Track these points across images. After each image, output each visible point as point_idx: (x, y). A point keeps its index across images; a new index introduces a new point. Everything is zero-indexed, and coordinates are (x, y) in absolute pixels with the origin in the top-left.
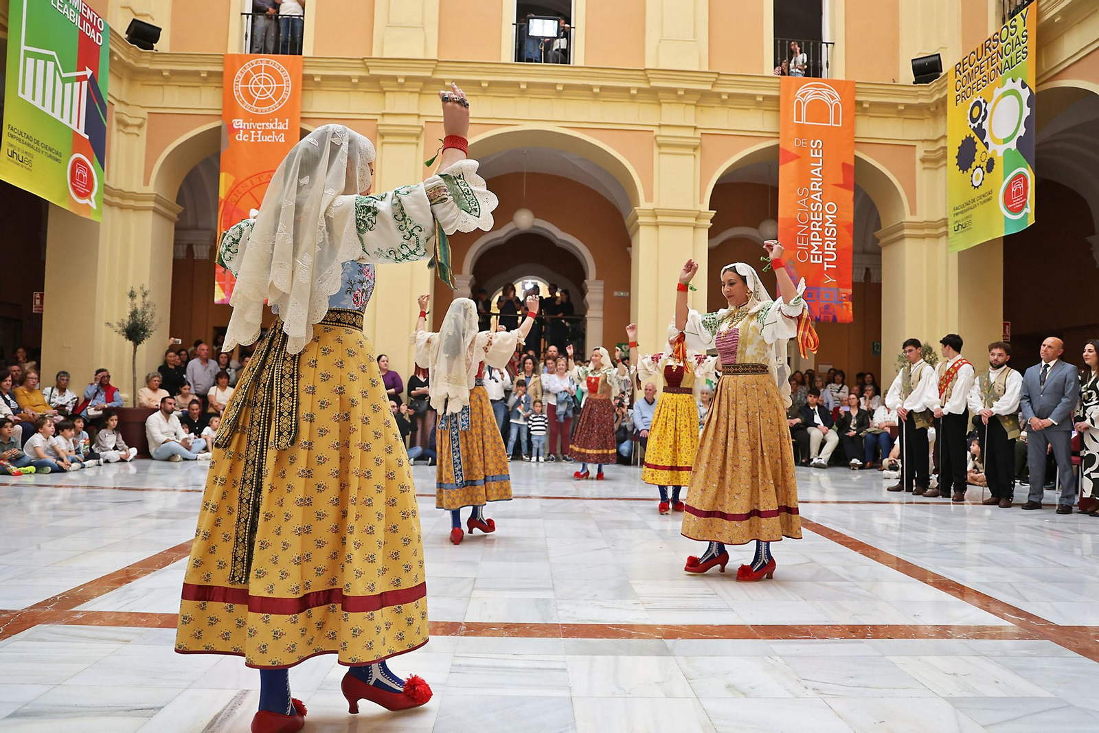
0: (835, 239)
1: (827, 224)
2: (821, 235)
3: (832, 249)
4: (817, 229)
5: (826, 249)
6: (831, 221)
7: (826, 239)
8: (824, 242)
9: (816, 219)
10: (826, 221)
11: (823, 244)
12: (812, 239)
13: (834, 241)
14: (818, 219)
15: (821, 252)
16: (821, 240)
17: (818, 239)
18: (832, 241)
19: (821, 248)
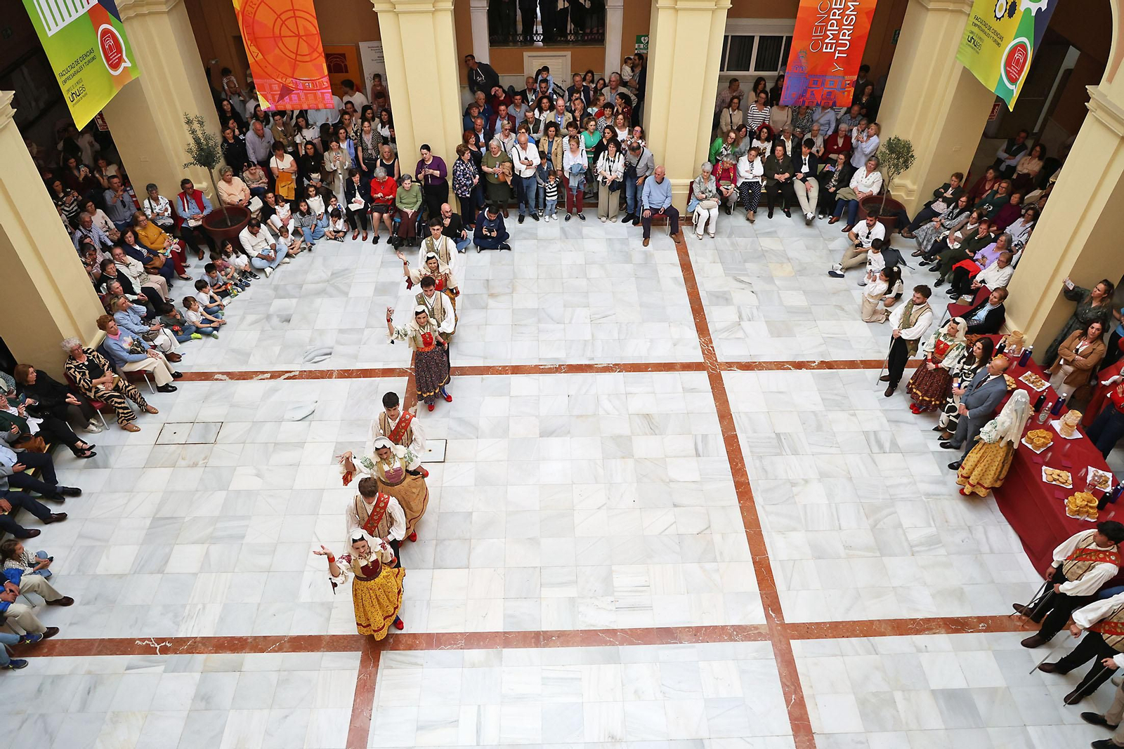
0: (852, 27)
1: (848, 12)
2: (840, 23)
3: (846, 38)
4: (837, 17)
5: (841, 37)
6: (853, 8)
7: (843, 27)
8: (839, 31)
9: (838, 6)
10: (847, 8)
11: (839, 33)
12: (829, 28)
13: (851, 29)
14: (840, 7)
15: (835, 41)
16: (838, 28)
17: (835, 28)
18: (849, 30)
19: (836, 37)
